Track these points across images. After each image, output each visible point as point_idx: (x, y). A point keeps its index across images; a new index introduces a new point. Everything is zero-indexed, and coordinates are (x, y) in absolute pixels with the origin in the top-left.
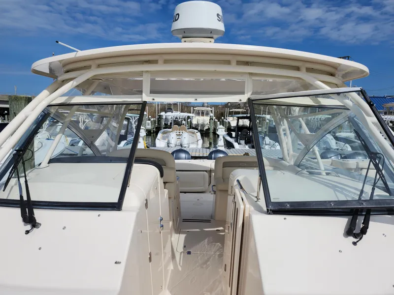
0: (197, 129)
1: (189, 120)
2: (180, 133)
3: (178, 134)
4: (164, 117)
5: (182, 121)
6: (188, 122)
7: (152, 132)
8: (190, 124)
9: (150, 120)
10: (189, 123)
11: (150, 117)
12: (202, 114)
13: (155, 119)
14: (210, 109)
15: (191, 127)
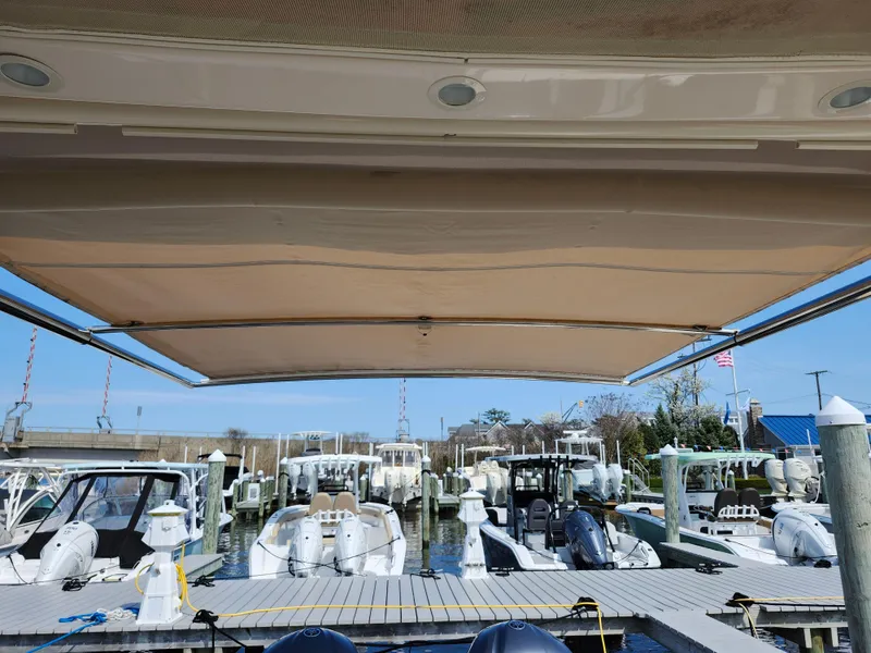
0: (385, 502)
1: (363, 478)
2: (333, 517)
3: (329, 520)
4: (296, 472)
5: (345, 480)
6: (360, 482)
7: (261, 514)
8: (364, 489)
9: (258, 482)
10: (364, 485)
11: (260, 472)
12: (396, 462)
13: (272, 478)
14: (416, 447)
15: (369, 497)
